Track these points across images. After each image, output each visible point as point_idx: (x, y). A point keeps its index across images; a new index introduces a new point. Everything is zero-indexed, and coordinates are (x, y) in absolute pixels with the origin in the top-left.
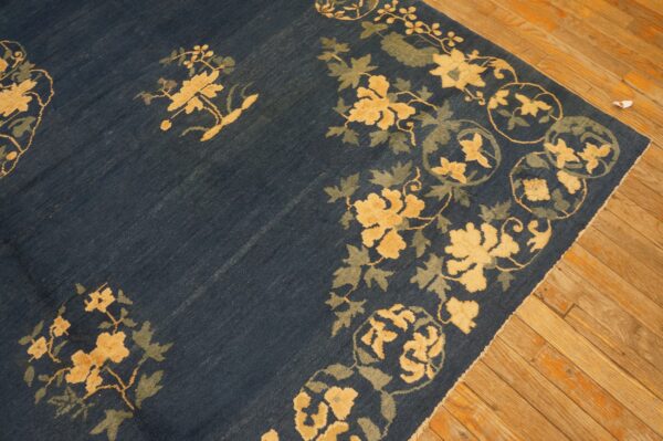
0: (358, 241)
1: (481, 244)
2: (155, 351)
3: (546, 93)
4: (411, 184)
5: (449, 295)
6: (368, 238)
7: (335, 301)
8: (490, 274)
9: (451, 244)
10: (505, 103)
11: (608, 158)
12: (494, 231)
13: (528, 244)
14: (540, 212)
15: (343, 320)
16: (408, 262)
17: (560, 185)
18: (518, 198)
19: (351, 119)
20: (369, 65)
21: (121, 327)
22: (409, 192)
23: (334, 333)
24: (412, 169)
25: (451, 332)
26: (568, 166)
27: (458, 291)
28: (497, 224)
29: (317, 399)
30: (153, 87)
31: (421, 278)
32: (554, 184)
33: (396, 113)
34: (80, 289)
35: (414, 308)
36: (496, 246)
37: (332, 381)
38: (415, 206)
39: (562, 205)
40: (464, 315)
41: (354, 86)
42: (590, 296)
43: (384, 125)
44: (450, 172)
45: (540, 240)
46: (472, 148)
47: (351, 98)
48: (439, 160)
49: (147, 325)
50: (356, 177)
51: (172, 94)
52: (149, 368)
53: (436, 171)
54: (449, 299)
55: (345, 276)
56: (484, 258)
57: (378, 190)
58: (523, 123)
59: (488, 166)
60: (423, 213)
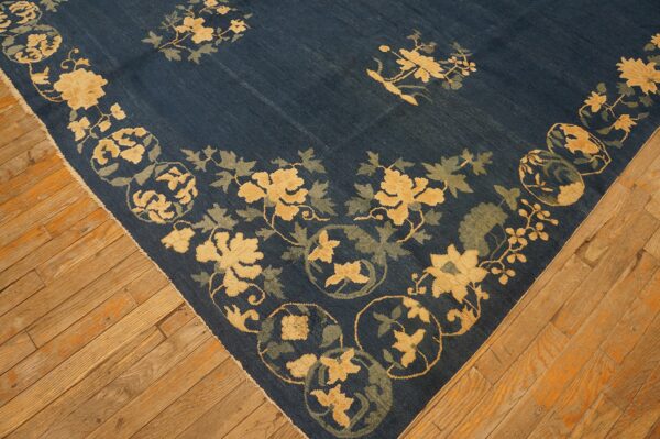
0: (258, 169)
1: (240, 262)
2: (195, 56)
3: (428, 366)
4: (310, 211)
5: (198, 231)
6: (261, 176)
7: (209, 152)
8: (210, 266)
9: (245, 238)
10: (411, 315)
11: (329, 419)
12: (253, 277)
13: (235, 306)
14: (268, 326)
15: (192, 156)
16: (232, 203)
17: (298, 355)
18: (286, 307)
19: (388, 171)
20: (458, 190)
21: (216, 38)
22: (302, 210)
23: (184, 151)
24: (326, 215)
25: (166, 229)
26: (322, 369)
27: (199, 238)
28: (260, 280)
29: (139, 140)
30: (425, 39)
31: (217, 212)
32: (300, 349)
33: (396, 208)
34: (247, 17)
35: (192, 203)
36: (236, 275)
37: (148, 149)
38: (287, 214)
39: (274, 351)
40: (178, 241)
41: (428, 175)
42: (171, 356)
43: (379, 196)
44: (321, 247)
45: (236, 319)
46: (349, 271)
47: (414, 173)
48: (337, 239)
49: (215, 50)
50: (322, 170)
51: (419, 51)
52: (185, 54)
53: (323, 235)
54: (194, 230)
55: (228, 159)
56: (225, 262)
57: (307, 186)
58: (383, 330)
59: (327, 284)
60: (278, 219)
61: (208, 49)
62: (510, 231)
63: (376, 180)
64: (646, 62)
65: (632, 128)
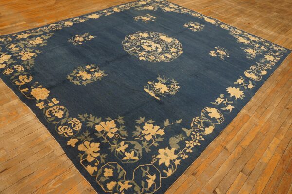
0: (102, 121)
1: (93, 152)
2: (84, 83)
3: (155, 190)
4: (118, 135)
5: (79, 140)
6: (102, 123)
7: (86, 115)
8: (83, 152)
9: (95, 143)
12: (96, 156)
14: (100, 170)
16: (93, 132)
19: (146, 124)
21: (91, 78)
22: (115, 135)
24: (124, 136)
27: (80, 142)
31: (87, 134)
32: (110, 179)
33: (147, 135)
35: (79, 131)
38: (111, 135)
40: (72, 142)
43: (143, 132)
44: (121, 147)
47: (155, 124)
49: (92, 82)
52: (81, 83)
53: (122, 143)
54: (78, 139)
55: (92, 118)
56: (89, 151)
57: (117, 127)
59: (123, 159)
60: (108, 136)
61: (89, 82)
62: (187, 142)
63: (142, 126)
64: (236, 88)
65: (232, 109)
